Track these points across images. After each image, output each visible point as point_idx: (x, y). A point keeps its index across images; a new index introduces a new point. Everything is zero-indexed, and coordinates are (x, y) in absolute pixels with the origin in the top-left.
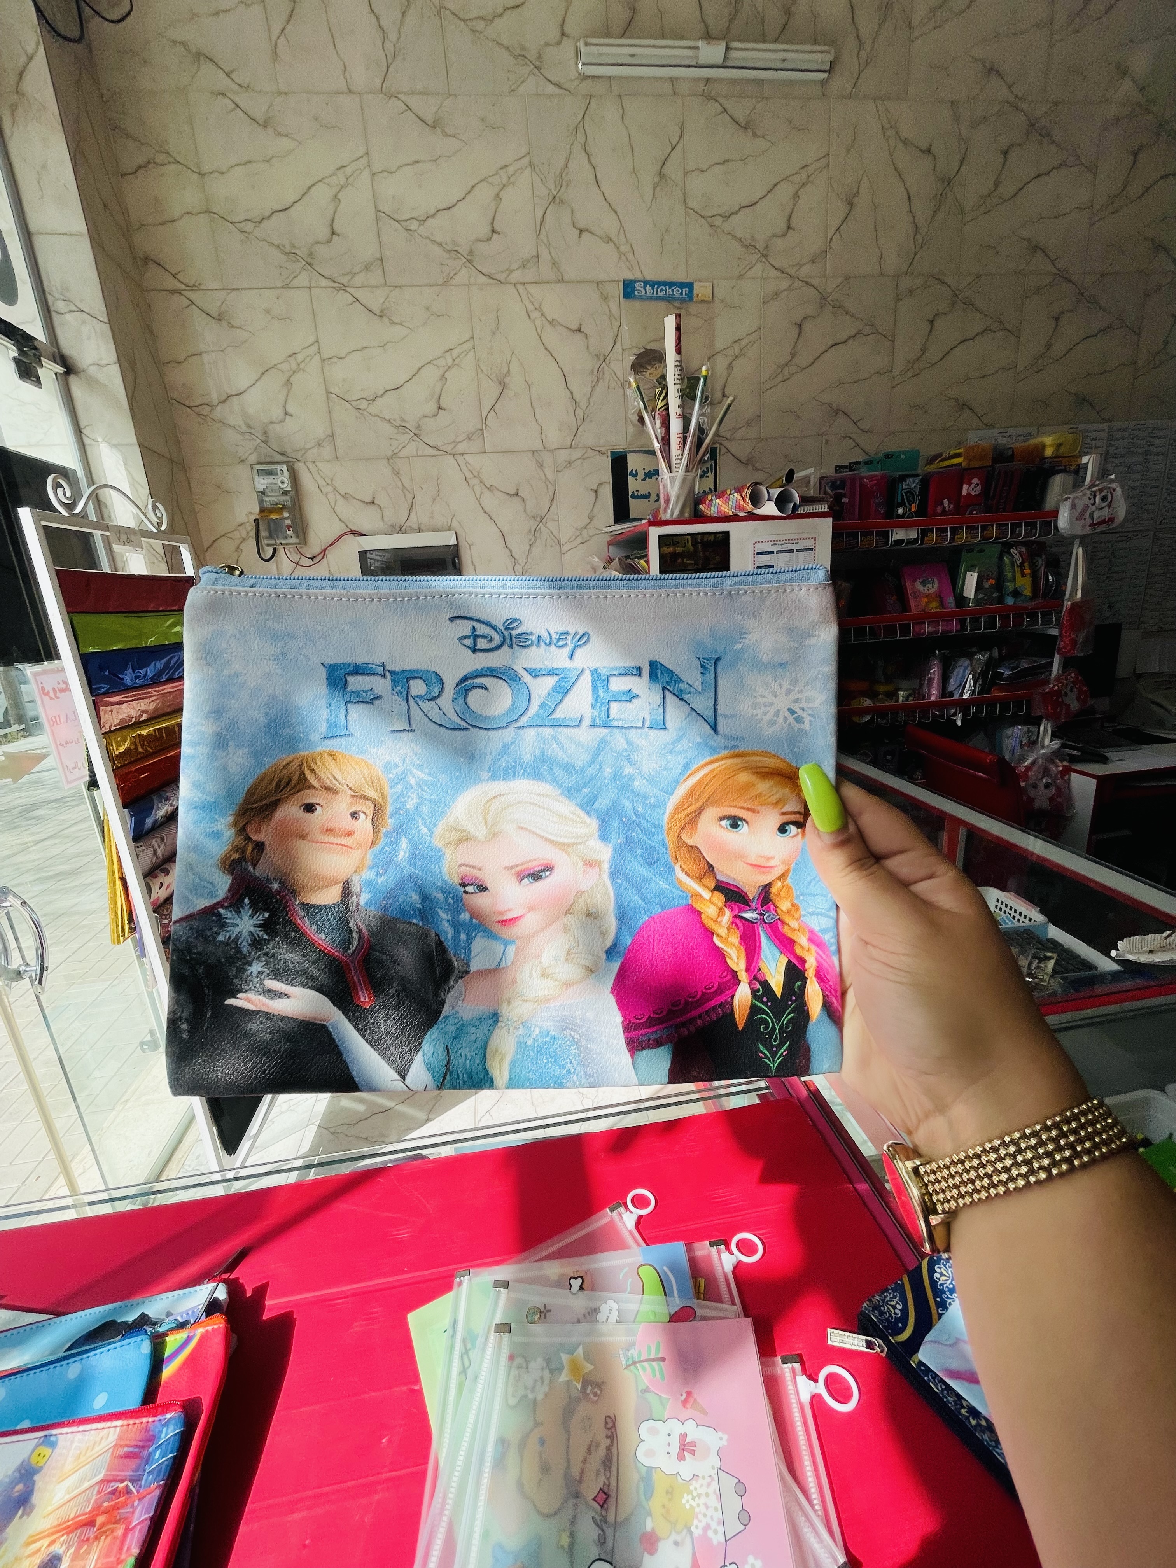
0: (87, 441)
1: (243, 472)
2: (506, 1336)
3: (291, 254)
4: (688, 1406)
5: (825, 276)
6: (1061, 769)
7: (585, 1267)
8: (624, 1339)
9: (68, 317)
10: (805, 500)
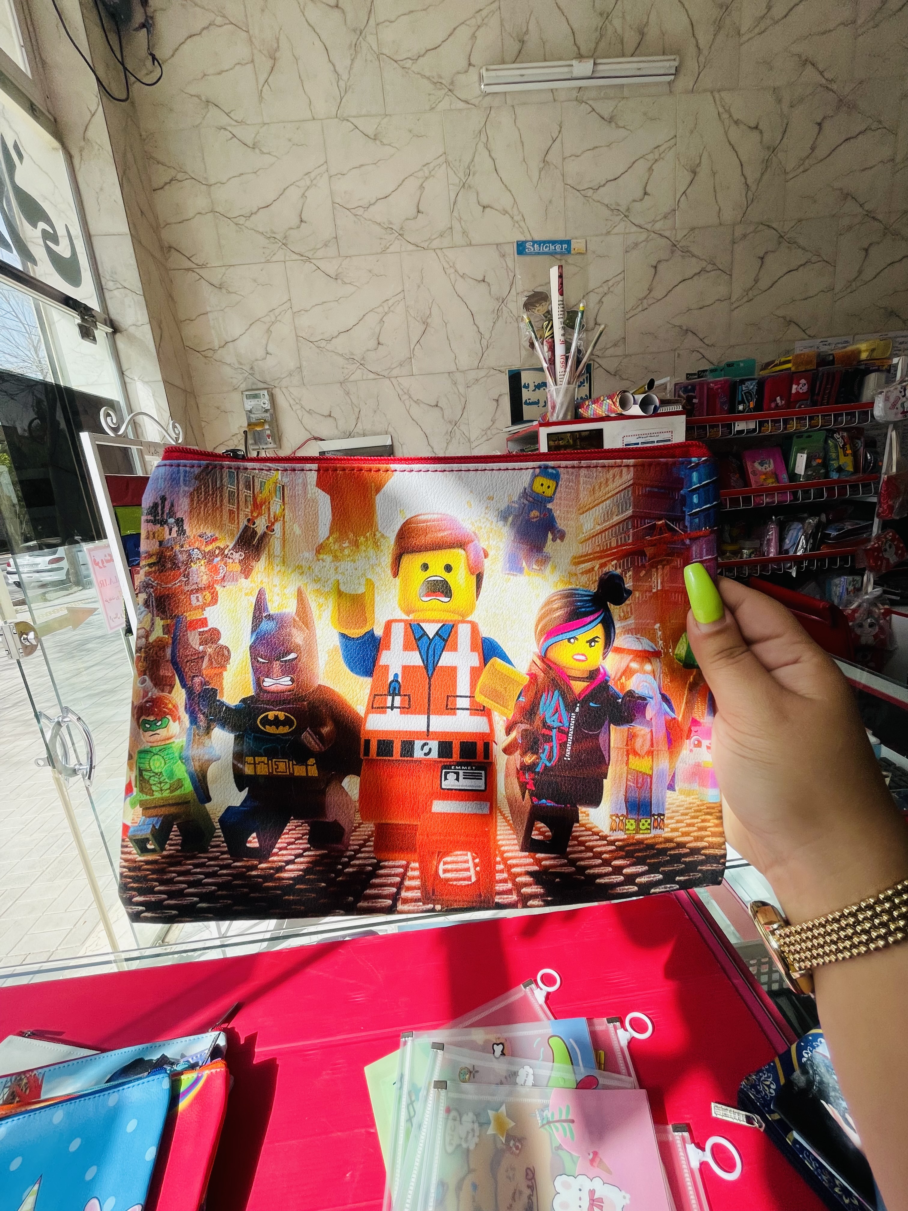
0: (127, 380)
1: (236, 397)
2: (443, 1092)
3: (271, 238)
4: (595, 1164)
5: (674, 228)
6: (882, 611)
7: (506, 1035)
8: (539, 1101)
9: (116, 292)
10: (664, 402)
